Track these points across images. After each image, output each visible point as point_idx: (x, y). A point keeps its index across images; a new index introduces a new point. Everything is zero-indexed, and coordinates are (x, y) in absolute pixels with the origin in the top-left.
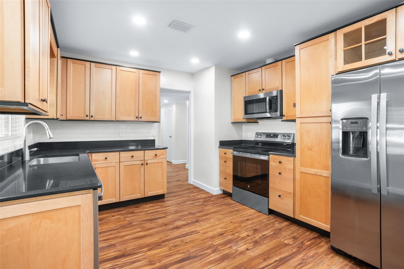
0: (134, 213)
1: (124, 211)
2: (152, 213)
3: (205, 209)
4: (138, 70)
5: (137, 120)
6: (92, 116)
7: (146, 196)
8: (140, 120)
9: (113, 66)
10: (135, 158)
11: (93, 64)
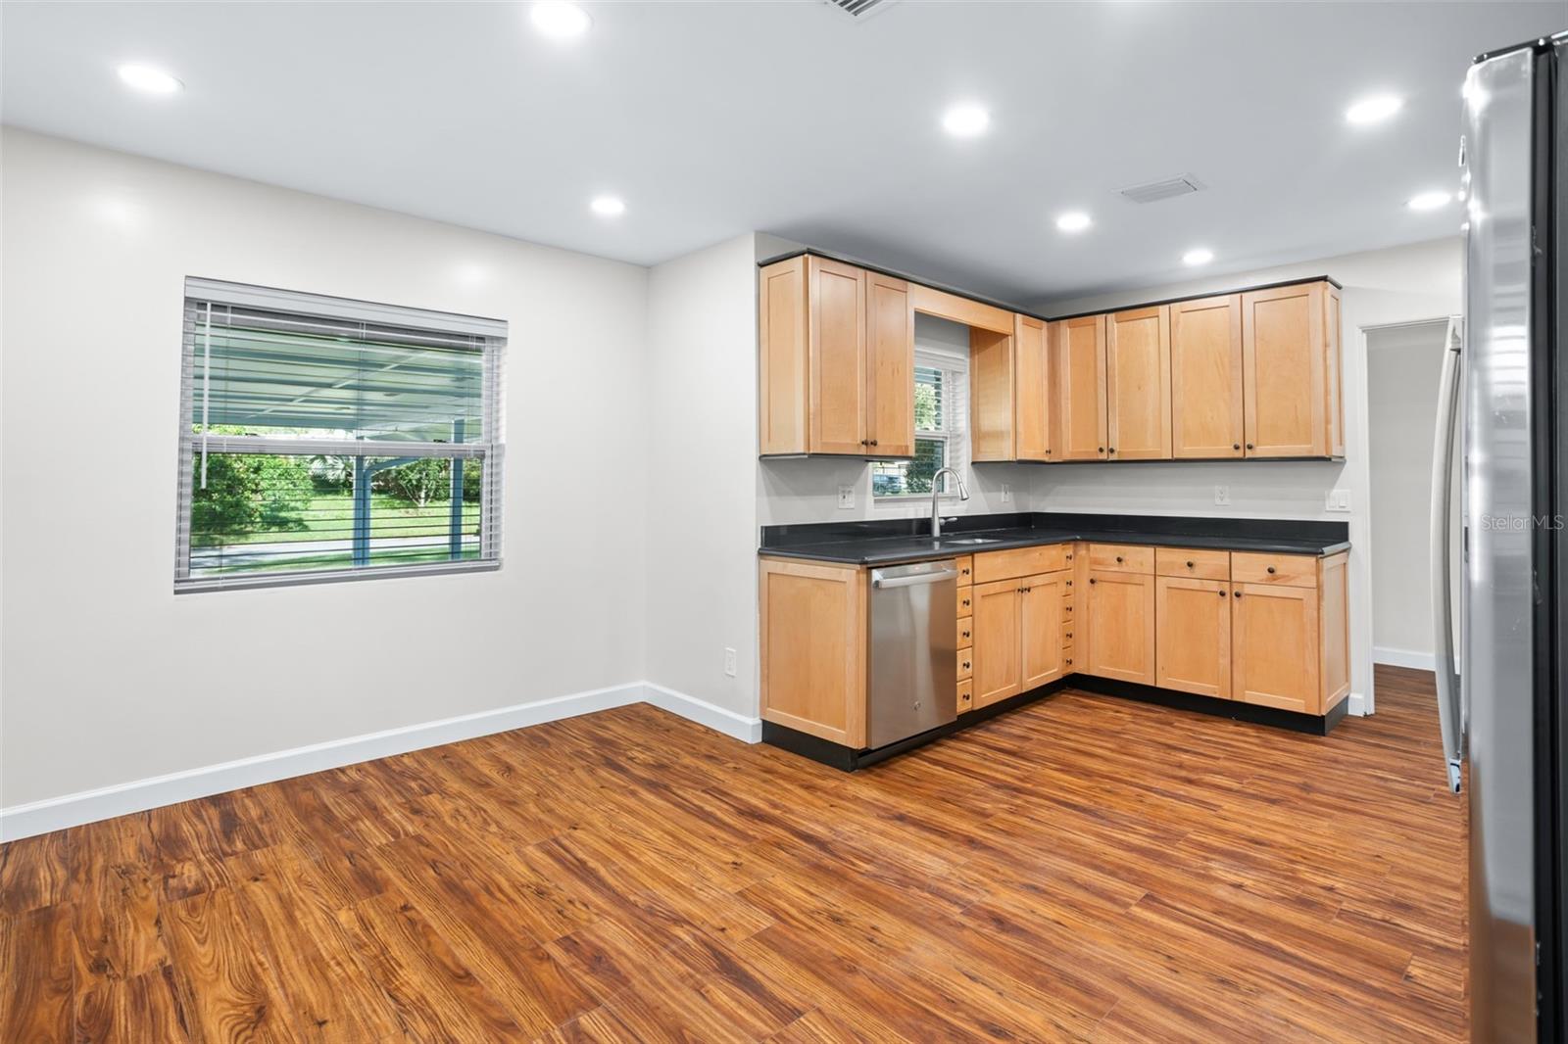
0: (1170, 724)
1: (1162, 713)
2: (1207, 741)
4: (1239, 294)
5: (1239, 454)
6: (1112, 451)
7: (1236, 698)
8: (1249, 454)
9: (1161, 307)
10: (1198, 572)
11: (1111, 316)
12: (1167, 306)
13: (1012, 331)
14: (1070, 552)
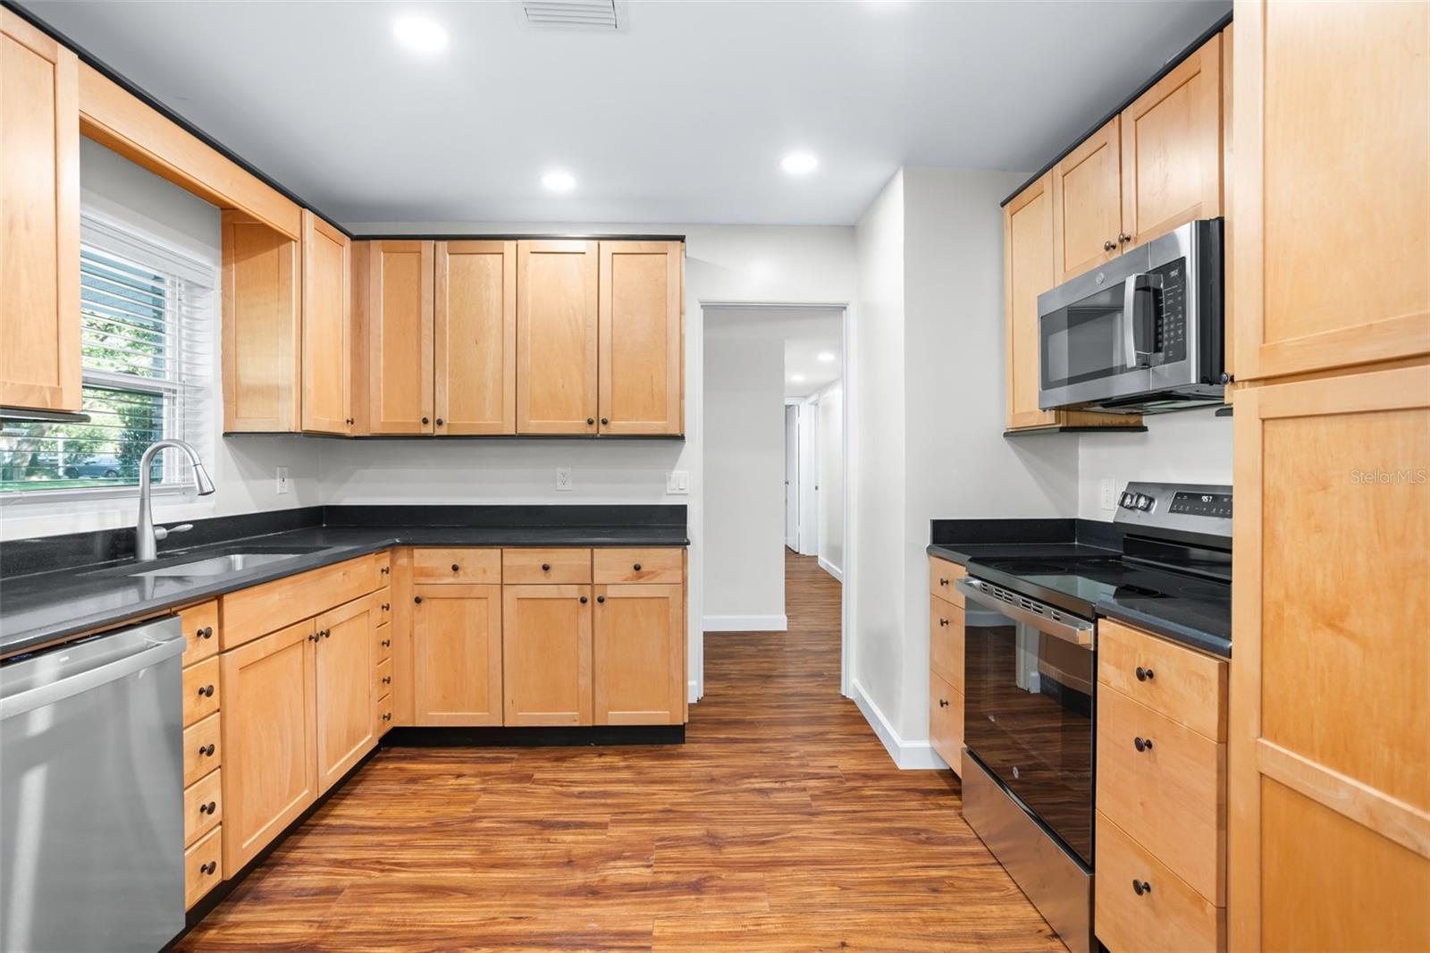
3: (792, 830)
4: (596, 242)
5: (591, 430)
6: (440, 423)
7: (599, 723)
8: (603, 430)
9: (506, 243)
10: (555, 576)
11: (442, 245)
12: (514, 242)
13: (298, 235)
14: (385, 563)
